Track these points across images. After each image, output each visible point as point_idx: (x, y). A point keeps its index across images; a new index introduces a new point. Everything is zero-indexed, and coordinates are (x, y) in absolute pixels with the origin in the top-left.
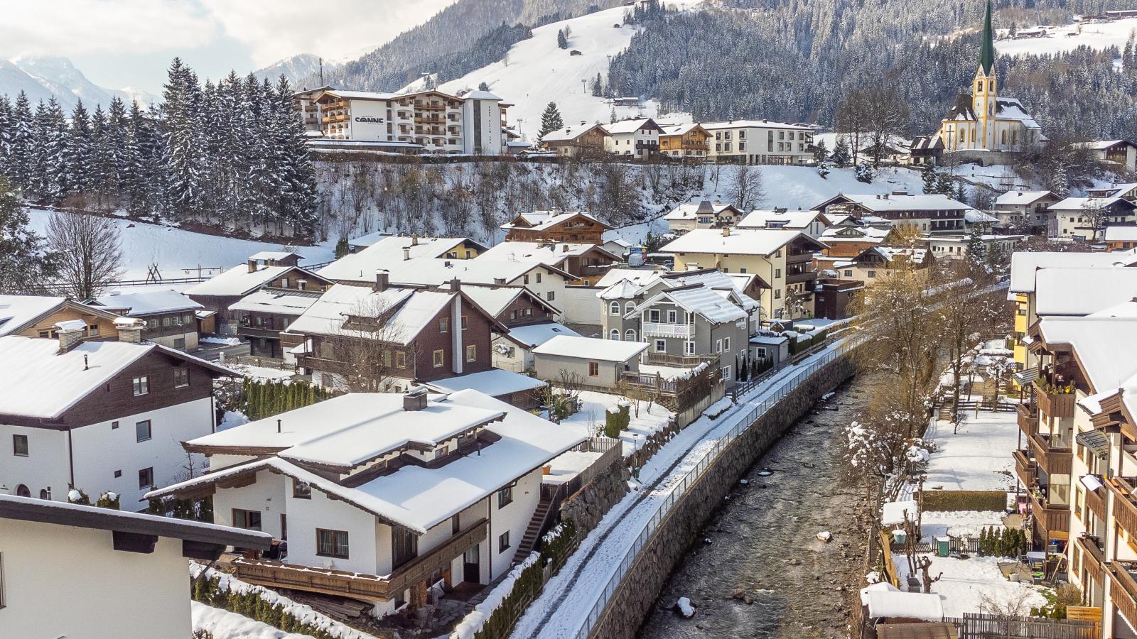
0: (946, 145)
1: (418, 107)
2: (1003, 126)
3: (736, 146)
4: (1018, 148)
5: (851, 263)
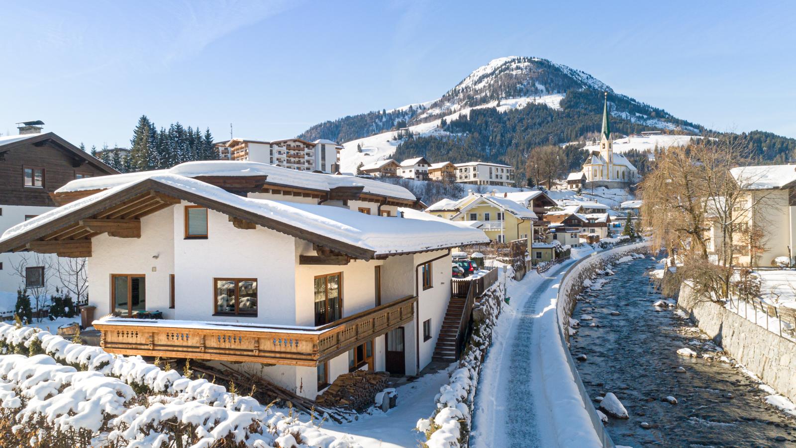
0: (587, 178)
1: (289, 148)
2: (618, 168)
3: (472, 176)
4: (626, 180)
5: (560, 225)
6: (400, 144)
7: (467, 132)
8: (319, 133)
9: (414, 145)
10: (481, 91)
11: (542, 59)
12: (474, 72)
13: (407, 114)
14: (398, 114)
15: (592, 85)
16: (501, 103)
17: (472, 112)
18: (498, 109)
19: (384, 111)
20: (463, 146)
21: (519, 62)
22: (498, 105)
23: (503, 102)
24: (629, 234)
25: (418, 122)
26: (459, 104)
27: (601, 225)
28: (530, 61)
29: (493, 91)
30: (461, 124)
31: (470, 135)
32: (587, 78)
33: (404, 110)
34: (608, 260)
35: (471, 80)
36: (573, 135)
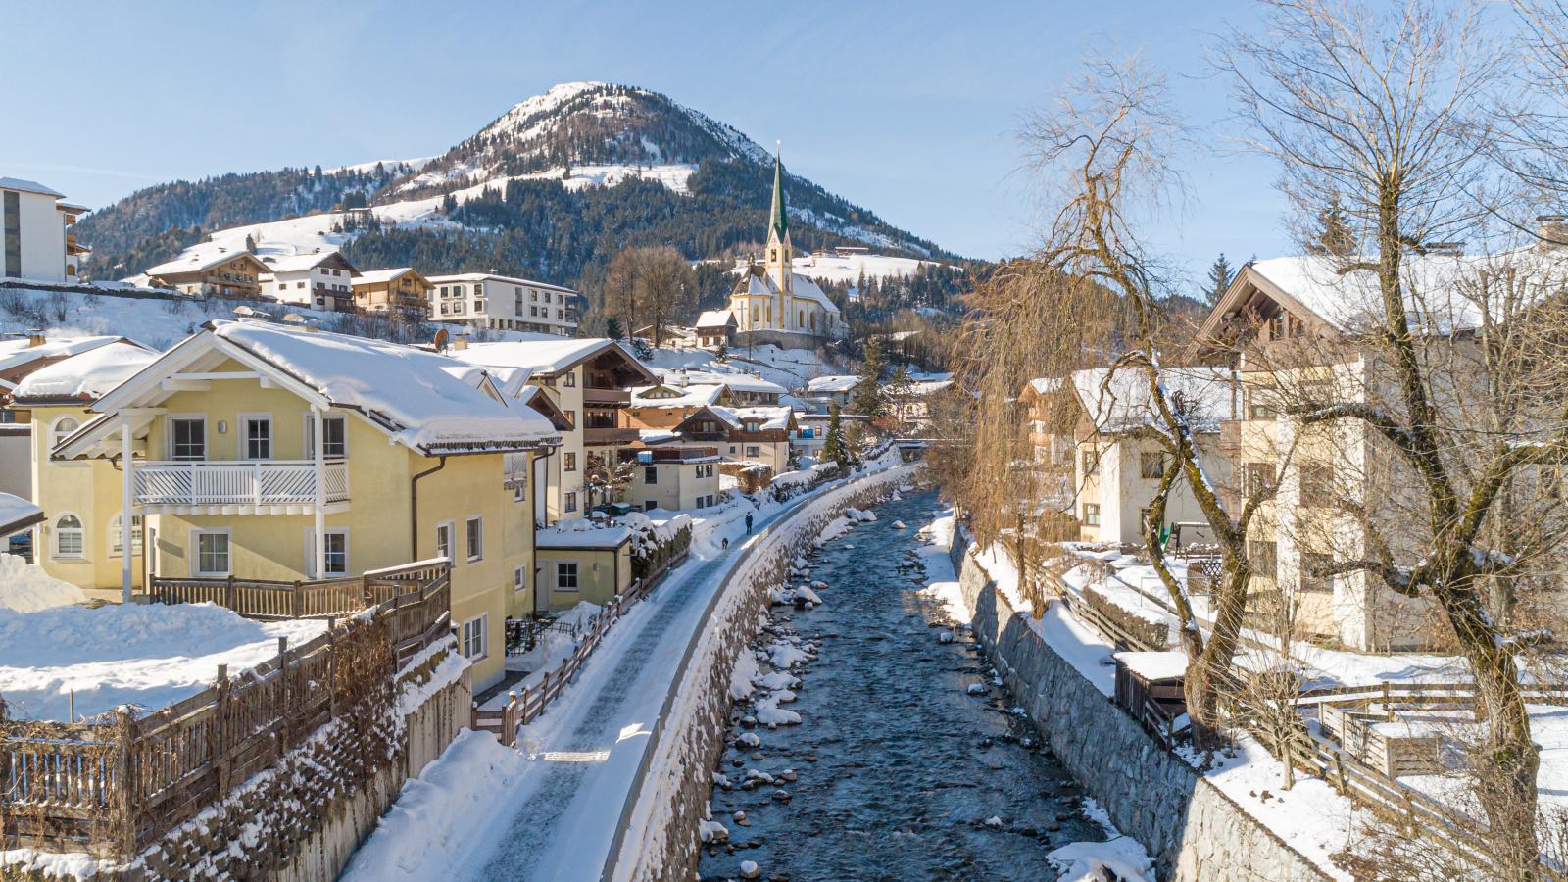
0: (739, 323)
2: (801, 305)
3: (471, 306)
4: (818, 331)
5: (672, 434)
6: (349, 241)
7: (501, 226)
8: (157, 207)
9: (380, 246)
10: (532, 144)
11: (654, 94)
12: (519, 106)
13: (371, 181)
14: (348, 178)
15: (747, 153)
16: (572, 173)
17: (512, 185)
18: (566, 183)
19: (318, 169)
20: (491, 253)
21: (610, 93)
22: (567, 176)
23: (576, 171)
24: (836, 457)
25: (394, 199)
26: (485, 168)
27: (774, 436)
28: (631, 93)
29: (557, 148)
30: (486, 209)
31: (507, 232)
32: (739, 140)
33: (364, 171)
34: (796, 544)
35: (512, 121)
36: (712, 246)
